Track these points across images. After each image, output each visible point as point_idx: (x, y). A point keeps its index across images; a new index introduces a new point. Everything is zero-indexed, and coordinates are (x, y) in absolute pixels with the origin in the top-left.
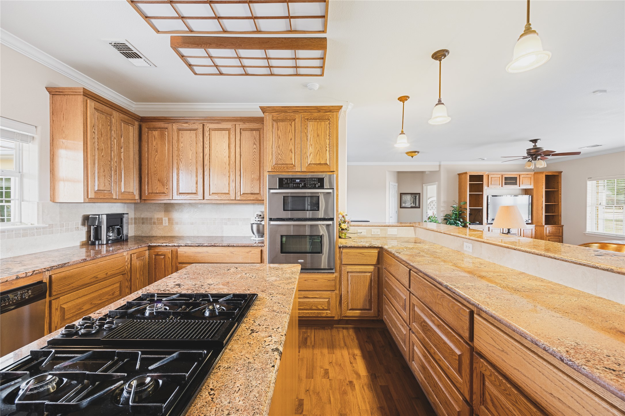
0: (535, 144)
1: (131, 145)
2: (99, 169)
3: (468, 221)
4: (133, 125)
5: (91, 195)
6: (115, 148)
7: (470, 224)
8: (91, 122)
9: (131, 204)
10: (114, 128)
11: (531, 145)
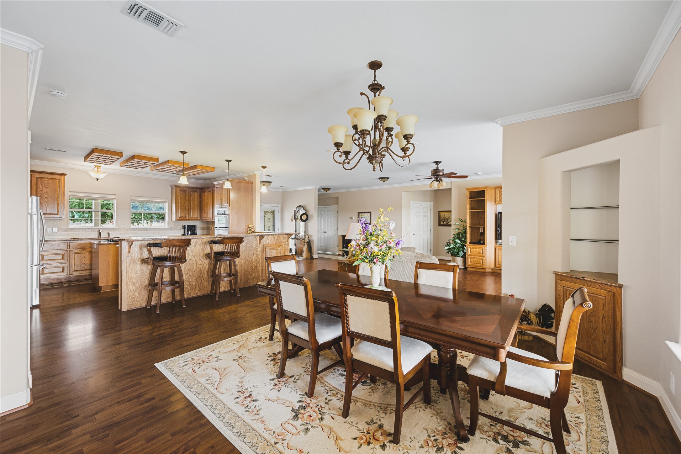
0: (437, 166)
1: (196, 199)
2: (181, 209)
3: (468, 240)
4: (197, 192)
5: (178, 218)
6: (188, 201)
7: (470, 243)
8: (178, 195)
9: (205, 222)
10: (187, 195)
11: (434, 167)
